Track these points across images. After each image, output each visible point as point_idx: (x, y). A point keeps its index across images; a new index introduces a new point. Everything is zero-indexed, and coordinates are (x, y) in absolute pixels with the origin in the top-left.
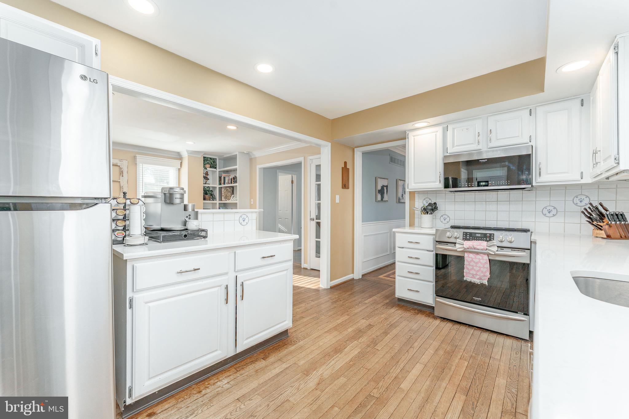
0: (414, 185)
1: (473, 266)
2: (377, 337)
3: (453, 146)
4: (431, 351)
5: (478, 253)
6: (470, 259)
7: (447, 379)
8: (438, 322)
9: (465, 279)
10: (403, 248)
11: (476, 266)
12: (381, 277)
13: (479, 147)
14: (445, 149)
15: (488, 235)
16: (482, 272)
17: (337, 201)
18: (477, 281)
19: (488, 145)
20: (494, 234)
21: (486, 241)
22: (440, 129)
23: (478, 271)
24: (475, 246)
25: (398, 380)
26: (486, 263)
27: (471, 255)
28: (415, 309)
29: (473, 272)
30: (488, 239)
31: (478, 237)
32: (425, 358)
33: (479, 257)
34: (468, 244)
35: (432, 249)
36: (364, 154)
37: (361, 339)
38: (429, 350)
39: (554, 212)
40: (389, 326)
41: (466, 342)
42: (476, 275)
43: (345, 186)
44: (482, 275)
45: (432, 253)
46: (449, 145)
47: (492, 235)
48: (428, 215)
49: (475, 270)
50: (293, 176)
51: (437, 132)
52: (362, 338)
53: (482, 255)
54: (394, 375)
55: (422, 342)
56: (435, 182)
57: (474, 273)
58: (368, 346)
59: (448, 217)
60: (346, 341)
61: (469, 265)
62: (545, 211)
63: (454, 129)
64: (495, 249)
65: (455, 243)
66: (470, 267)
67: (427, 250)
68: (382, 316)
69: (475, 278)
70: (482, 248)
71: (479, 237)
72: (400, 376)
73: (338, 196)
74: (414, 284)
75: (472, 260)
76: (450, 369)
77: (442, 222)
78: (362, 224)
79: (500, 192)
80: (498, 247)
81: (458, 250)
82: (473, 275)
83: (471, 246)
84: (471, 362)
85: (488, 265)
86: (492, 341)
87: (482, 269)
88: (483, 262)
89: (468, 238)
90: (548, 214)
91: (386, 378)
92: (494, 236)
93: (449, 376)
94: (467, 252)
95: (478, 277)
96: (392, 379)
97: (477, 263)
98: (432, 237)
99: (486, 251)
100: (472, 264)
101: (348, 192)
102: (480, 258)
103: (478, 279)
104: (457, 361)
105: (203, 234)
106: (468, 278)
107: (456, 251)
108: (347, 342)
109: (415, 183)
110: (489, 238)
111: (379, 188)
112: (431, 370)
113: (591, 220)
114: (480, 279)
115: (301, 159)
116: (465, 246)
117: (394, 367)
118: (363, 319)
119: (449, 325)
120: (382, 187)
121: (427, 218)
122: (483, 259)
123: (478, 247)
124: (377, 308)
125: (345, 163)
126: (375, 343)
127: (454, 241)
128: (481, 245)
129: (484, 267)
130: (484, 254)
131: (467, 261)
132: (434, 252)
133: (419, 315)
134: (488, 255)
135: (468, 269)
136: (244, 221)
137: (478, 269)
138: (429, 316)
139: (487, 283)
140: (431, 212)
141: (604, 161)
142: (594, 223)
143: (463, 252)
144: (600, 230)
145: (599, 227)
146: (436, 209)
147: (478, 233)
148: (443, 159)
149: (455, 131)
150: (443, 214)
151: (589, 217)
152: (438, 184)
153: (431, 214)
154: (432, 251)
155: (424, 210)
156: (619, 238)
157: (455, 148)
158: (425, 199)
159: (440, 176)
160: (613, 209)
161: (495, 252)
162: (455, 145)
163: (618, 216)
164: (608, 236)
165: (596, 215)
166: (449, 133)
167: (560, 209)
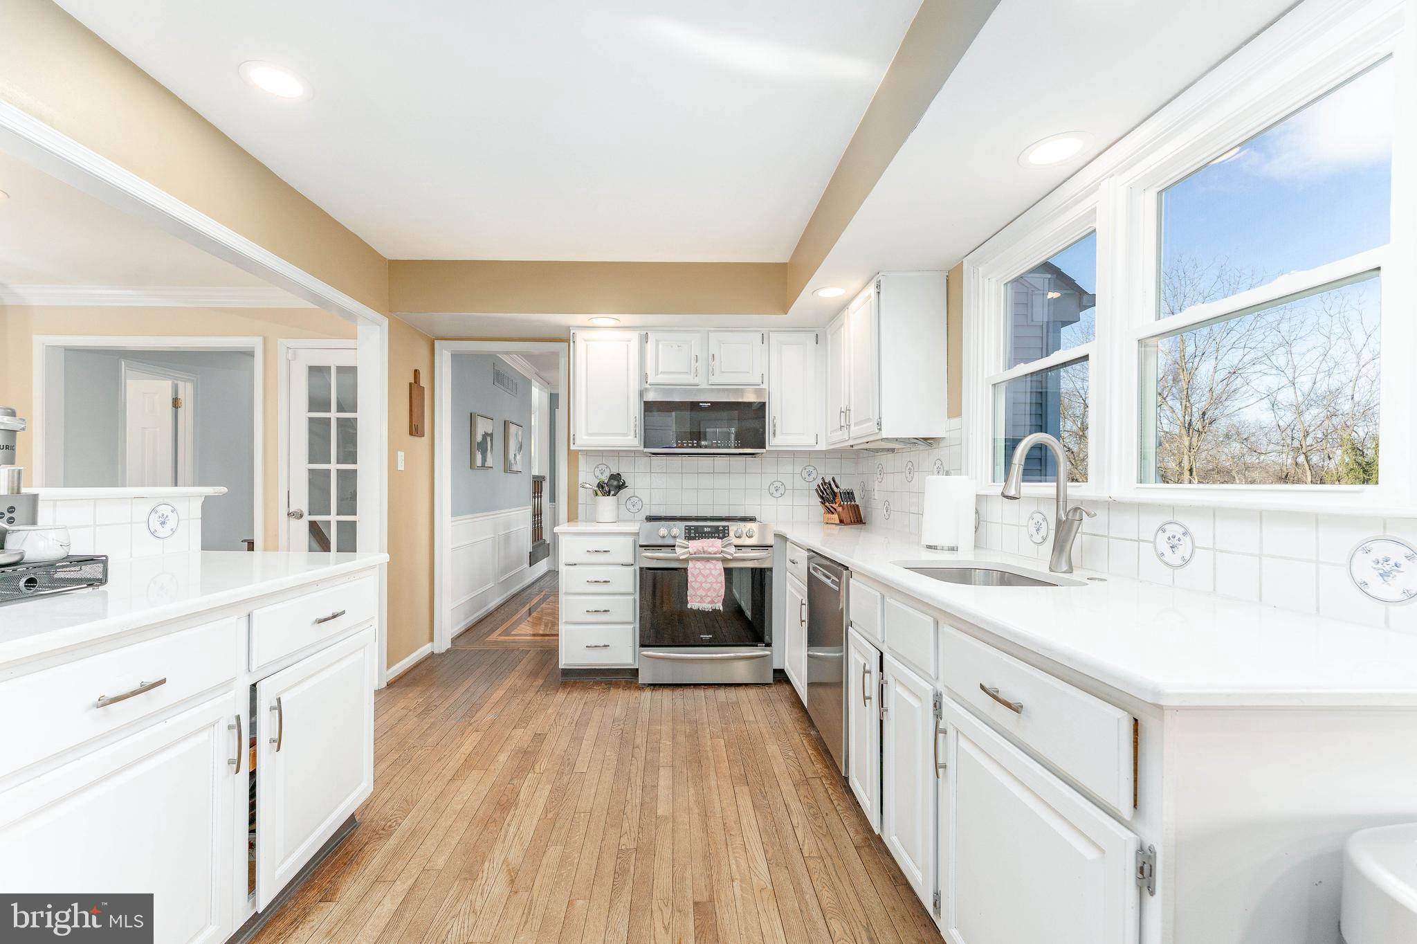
0: (585, 437)
1: (701, 583)
2: (565, 751)
3: (657, 373)
4: (666, 743)
5: (708, 560)
6: (697, 571)
7: (712, 773)
8: (647, 694)
9: (689, 606)
10: (575, 564)
11: (706, 582)
12: (494, 637)
13: (696, 381)
14: (644, 377)
15: (720, 529)
16: (715, 590)
17: (401, 467)
18: (707, 607)
19: (708, 380)
20: (728, 526)
21: (719, 538)
22: (634, 336)
23: (709, 590)
24: (706, 549)
25: (647, 807)
26: (720, 574)
27: (699, 565)
28: (599, 683)
29: (701, 593)
30: (721, 535)
31: (706, 533)
32: (665, 757)
33: (709, 565)
34: (695, 545)
35: (631, 561)
36: (457, 358)
37: (537, 767)
38: (662, 741)
39: (781, 490)
40: (573, 725)
41: (705, 711)
42: (707, 596)
43: (415, 429)
44: (714, 595)
45: (631, 568)
46: (650, 370)
47: (726, 528)
48: (611, 497)
49: (704, 589)
50: (181, 385)
52: (540, 763)
53: (714, 562)
54: (638, 801)
55: (646, 734)
56: (626, 435)
57: (704, 594)
58: (560, 773)
59: (640, 500)
60: (511, 780)
61: (696, 581)
62: (773, 490)
63: (657, 342)
64: (732, 550)
65: (674, 546)
66: (696, 585)
67: (622, 565)
68: (550, 711)
69: (704, 602)
70: (715, 549)
71: (708, 533)
72: (647, 799)
73: (403, 453)
74: (598, 634)
75: (700, 573)
76: (707, 758)
77: (628, 510)
78: (452, 522)
79: (717, 459)
80: (736, 546)
81: (681, 558)
82: (702, 598)
83: (700, 549)
84: (726, 737)
85: (722, 578)
86: (735, 699)
87: (714, 586)
88: (715, 573)
89: (693, 535)
90: (776, 494)
91: (628, 810)
92: (728, 530)
93: (712, 769)
94: (692, 559)
95: (709, 599)
96: (638, 808)
97: (706, 577)
98: (630, 539)
99: (720, 555)
100: (700, 578)
101: (422, 443)
102: (712, 566)
103: (709, 603)
104: (709, 743)
105: (89, 571)
106: (694, 604)
107: (678, 560)
108: (515, 782)
109: (588, 435)
110: (721, 533)
111: (479, 438)
112: (685, 770)
113: (824, 500)
114: (712, 602)
115: (255, 343)
116: (691, 550)
117: (629, 789)
118: (515, 727)
119: (667, 693)
120: (483, 435)
121: (607, 504)
122: (716, 569)
123: (710, 550)
124: (529, 699)
125: (416, 372)
126: (569, 764)
127: (671, 542)
128: (714, 545)
129: (717, 582)
130: (717, 559)
131: (693, 574)
132: (637, 567)
133: (613, 691)
134: (724, 560)
135: (693, 588)
136: (163, 523)
137: (709, 585)
138: (629, 688)
139: (721, 609)
140: (612, 492)
141: (856, 424)
142: (827, 504)
143: (686, 560)
144: (833, 513)
145: (832, 509)
146: (621, 486)
147: (706, 526)
148: (641, 394)
149: (660, 346)
150: (633, 495)
151: (822, 497)
152: (631, 439)
153: (614, 495)
154: (632, 565)
155: (603, 487)
156: (851, 523)
157: (660, 376)
158: (597, 467)
159: (636, 425)
160: (844, 486)
161: (731, 555)
162: (660, 371)
163: (850, 495)
164: (841, 521)
165: (829, 495)
166: (650, 347)
167: (789, 486)
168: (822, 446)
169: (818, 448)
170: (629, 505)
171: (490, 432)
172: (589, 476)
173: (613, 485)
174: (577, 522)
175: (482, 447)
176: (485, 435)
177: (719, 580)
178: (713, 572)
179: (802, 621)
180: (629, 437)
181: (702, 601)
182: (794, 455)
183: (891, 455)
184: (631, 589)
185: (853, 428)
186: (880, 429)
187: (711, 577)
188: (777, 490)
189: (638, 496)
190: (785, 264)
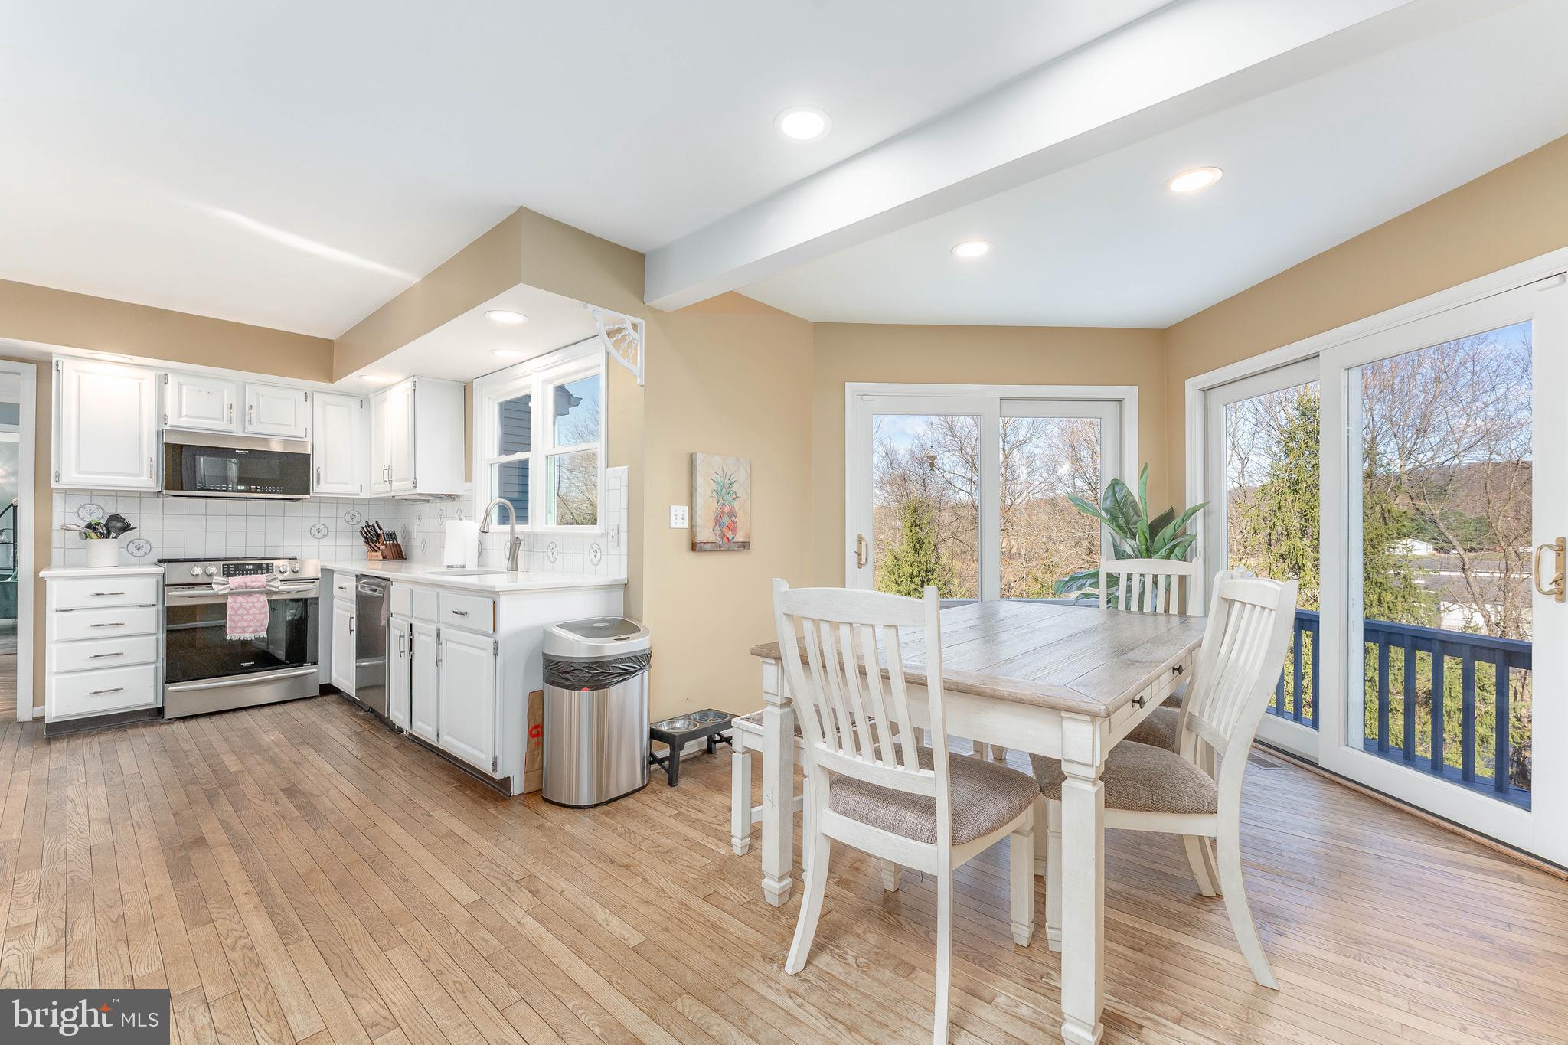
0: (75, 475)
1: (242, 615)
3: (180, 415)
4: (219, 743)
5: (250, 594)
6: (237, 605)
8: (180, 726)
9: (228, 638)
10: (74, 610)
11: (248, 614)
13: (229, 428)
14: (162, 418)
15: (264, 565)
16: (258, 620)
18: (249, 636)
19: (244, 428)
20: (272, 563)
21: (262, 573)
22: (151, 374)
23: (251, 621)
24: (248, 584)
25: (218, 770)
26: (263, 606)
27: (240, 599)
29: (241, 624)
30: (264, 571)
31: (248, 570)
33: (251, 599)
34: (236, 581)
35: (152, 601)
37: (74, 782)
38: (215, 743)
39: (325, 531)
41: (252, 721)
42: (249, 626)
44: (257, 624)
45: (154, 609)
46: (170, 411)
47: (270, 565)
48: (110, 540)
49: (245, 621)
51: (143, 379)
53: (257, 595)
54: (207, 771)
55: (194, 743)
56: (134, 474)
57: (245, 624)
59: (148, 542)
61: (236, 614)
62: (314, 531)
63: (180, 386)
64: (278, 583)
65: (211, 584)
66: (236, 618)
67: (140, 606)
69: (247, 632)
70: (260, 584)
71: (250, 570)
72: (216, 768)
75: (240, 606)
77: (131, 552)
80: (281, 581)
81: (221, 593)
82: (243, 629)
83: (243, 584)
84: (279, 729)
85: (267, 609)
87: (258, 616)
88: (258, 605)
89: (232, 572)
90: (317, 536)
91: (200, 776)
92: (272, 566)
94: (232, 594)
95: (252, 629)
97: (248, 609)
98: (152, 581)
99: (264, 589)
100: (241, 611)
102: (255, 599)
103: (251, 632)
106: (233, 634)
107: (217, 595)
109: (82, 472)
110: (268, 569)
113: (368, 540)
114: (256, 631)
116: (231, 585)
121: (105, 550)
122: (259, 601)
123: (254, 584)
127: (206, 580)
128: (258, 580)
129: (260, 613)
130: (261, 593)
131: (233, 608)
132: (161, 607)
134: (269, 593)
135: (233, 621)
137: (251, 617)
138: (155, 724)
139: (266, 636)
140: (113, 534)
141: (397, 481)
142: (370, 543)
143: (225, 596)
144: (376, 551)
145: (376, 548)
146: (126, 528)
147: (248, 564)
148: (160, 434)
149: (183, 389)
150: (138, 537)
151: (366, 538)
152: (145, 480)
153: (116, 537)
154: (154, 605)
155: (95, 529)
156: (393, 559)
157: (182, 419)
158: (84, 507)
159: (151, 466)
160: (387, 528)
161: (277, 588)
162: (184, 414)
163: (392, 536)
164: (384, 557)
165: (372, 536)
166: (170, 390)
167: (331, 527)
168: (366, 495)
169: (362, 496)
170: (132, 548)
172: (68, 516)
173: (115, 527)
174: (50, 566)
177: (263, 611)
178: (257, 604)
179: (351, 631)
180: (141, 478)
181: (244, 631)
182: (337, 501)
183: (427, 504)
184: (153, 629)
185: (394, 483)
186: (415, 487)
187: (260, 606)
188: (320, 532)
189: (145, 538)
190: (330, 342)
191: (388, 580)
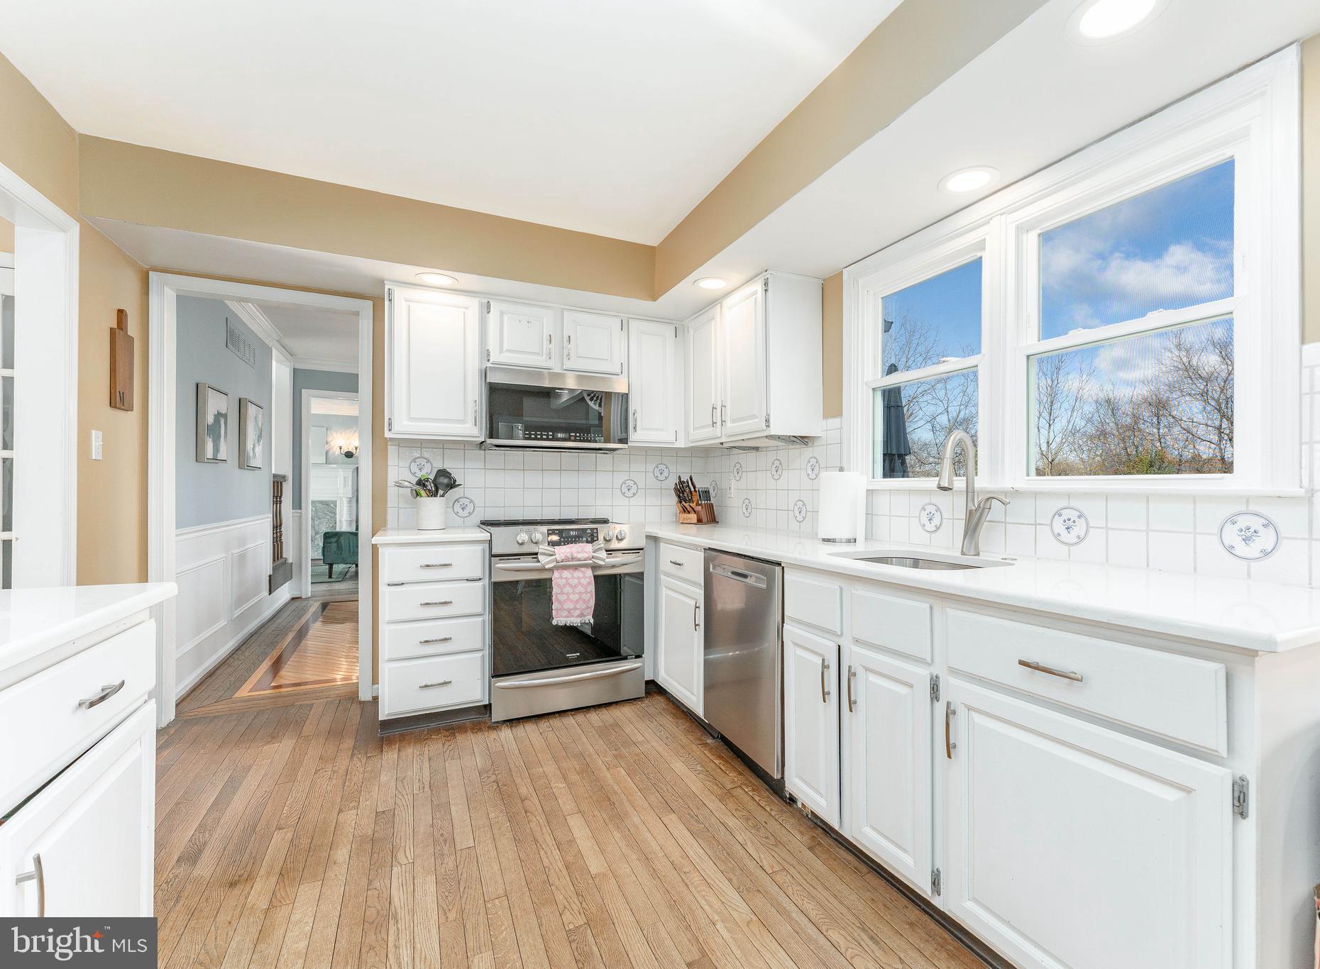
0: (406, 423)
1: (568, 594)
2: (432, 826)
3: (501, 351)
4: (559, 786)
5: (576, 567)
6: (563, 582)
7: (629, 808)
8: (506, 734)
9: (554, 622)
10: (403, 584)
11: (574, 593)
13: (548, 364)
14: (485, 354)
15: (589, 531)
16: (584, 601)
17: (96, 453)
18: (575, 621)
19: (563, 364)
20: (597, 529)
21: (587, 542)
22: (474, 304)
23: (577, 602)
24: (575, 555)
25: (574, 867)
26: (589, 583)
27: (566, 574)
28: (437, 731)
29: (569, 605)
30: (589, 539)
31: (572, 537)
32: (566, 803)
33: (578, 574)
34: (563, 551)
35: (478, 574)
36: (183, 301)
37: (400, 856)
38: (553, 785)
39: (633, 490)
40: (427, 789)
41: (585, 740)
42: (575, 609)
43: (119, 399)
44: (584, 606)
45: (481, 582)
46: (492, 345)
47: (595, 531)
48: (438, 499)
49: (571, 601)
51: (468, 308)
52: (402, 849)
53: (583, 569)
54: (560, 864)
55: (529, 780)
56: (463, 421)
57: (571, 606)
58: (438, 856)
59: (471, 501)
60: (369, 884)
61: (562, 593)
62: (624, 489)
63: (502, 313)
64: (603, 554)
65: (536, 554)
66: (562, 598)
67: (467, 580)
68: (384, 778)
69: (573, 616)
70: (586, 555)
71: (575, 537)
72: (570, 859)
73: (98, 433)
74: (435, 669)
75: (567, 584)
76: (616, 793)
77: (457, 514)
80: (606, 551)
81: (547, 567)
82: (569, 612)
83: (569, 555)
84: (623, 765)
85: (593, 588)
86: (611, 721)
87: (583, 596)
88: (584, 581)
89: (558, 540)
90: (629, 494)
91: (553, 879)
92: (597, 533)
93: (627, 804)
94: (558, 568)
95: (578, 612)
96: (565, 872)
97: (574, 587)
98: (479, 548)
99: (591, 562)
100: (567, 589)
101: (130, 419)
102: (581, 575)
103: (577, 616)
104: (609, 776)
106: (560, 619)
107: (543, 570)
108: (377, 884)
109: (411, 419)
110: (592, 538)
111: (210, 420)
112: (597, 813)
113: (681, 500)
114: (582, 615)
116: (558, 557)
117: (542, 853)
118: (340, 811)
119: (530, 728)
120: (215, 415)
121: (433, 507)
122: (584, 577)
123: (580, 556)
124: (343, 768)
125: (121, 313)
126: (445, 841)
127: (534, 549)
128: (582, 551)
129: (586, 592)
130: (586, 566)
131: (559, 586)
132: (486, 581)
133: (460, 738)
134: (594, 567)
135: (559, 601)
137: (577, 597)
138: (480, 730)
139: (591, 622)
140: (441, 492)
141: (733, 421)
142: (683, 503)
143: (551, 570)
144: (689, 512)
145: (689, 508)
146: (452, 485)
147: (572, 530)
148: (484, 373)
149: (506, 318)
150: (462, 495)
151: (679, 497)
152: (470, 426)
153: (443, 496)
154: (480, 579)
155: (424, 485)
156: (708, 522)
157: (504, 354)
158: (414, 461)
159: (476, 411)
160: (700, 484)
161: (604, 560)
162: (506, 347)
163: (706, 494)
164: (700, 521)
165: (685, 493)
166: (493, 318)
167: (641, 485)
168: (681, 444)
169: (677, 445)
170: (457, 508)
171: (223, 412)
172: (401, 471)
173: (441, 484)
174: (385, 530)
175: (214, 431)
176: (219, 416)
177: (589, 590)
178: (582, 581)
179: (696, 625)
180: (467, 425)
181: (570, 615)
182: (648, 452)
184: (479, 610)
185: (729, 424)
186: (768, 426)
187: (585, 583)
188: (629, 490)
189: (469, 497)
190: (653, 248)
191: (779, 564)
